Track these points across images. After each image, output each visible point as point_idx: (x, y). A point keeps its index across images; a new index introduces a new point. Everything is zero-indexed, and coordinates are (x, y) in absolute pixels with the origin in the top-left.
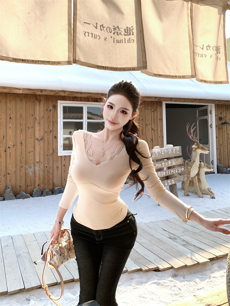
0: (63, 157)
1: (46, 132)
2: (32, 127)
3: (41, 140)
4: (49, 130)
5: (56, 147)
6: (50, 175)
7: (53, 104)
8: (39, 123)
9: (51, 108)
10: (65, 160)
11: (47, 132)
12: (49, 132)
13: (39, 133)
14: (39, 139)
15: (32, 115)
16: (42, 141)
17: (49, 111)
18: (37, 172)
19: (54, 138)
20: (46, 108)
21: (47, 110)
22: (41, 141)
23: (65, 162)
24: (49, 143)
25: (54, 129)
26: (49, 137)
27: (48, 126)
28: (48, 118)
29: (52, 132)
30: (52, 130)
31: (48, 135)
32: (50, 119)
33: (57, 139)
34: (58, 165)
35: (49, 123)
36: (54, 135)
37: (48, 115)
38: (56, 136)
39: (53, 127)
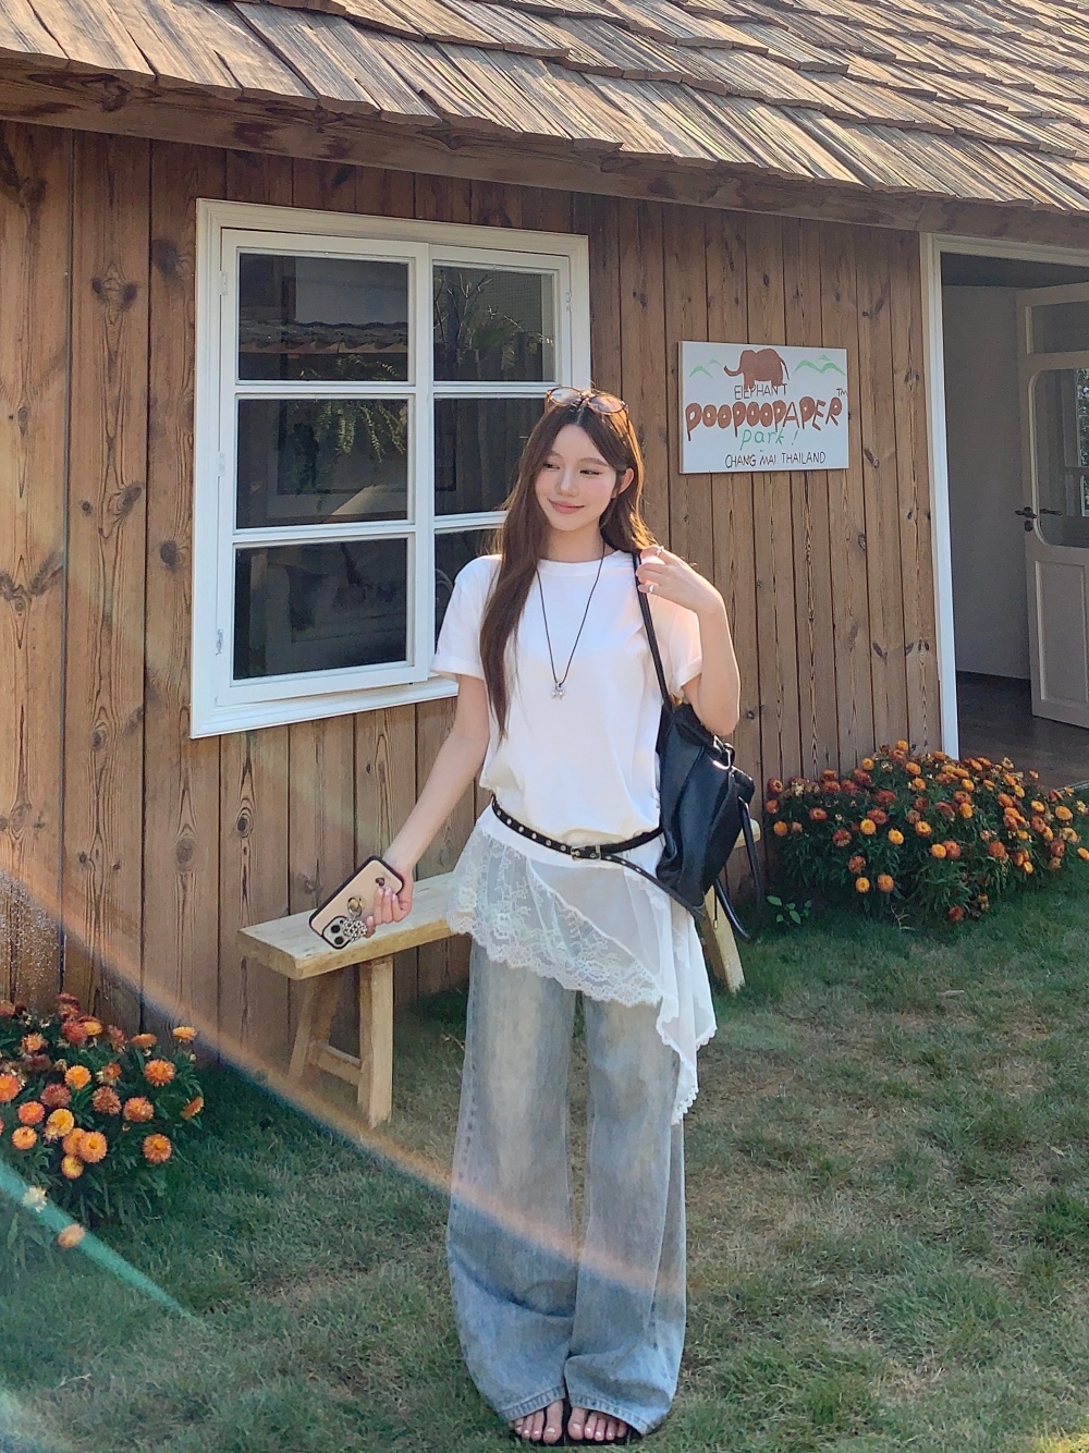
0: (232, 744)
1: (87, 507)
3: (37, 587)
4: (113, 489)
7: (159, 233)
8: (24, 414)
9: (135, 266)
10: (248, 767)
11: (94, 504)
12: (118, 501)
14: (20, 579)
16: (44, 597)
17: (115, 296)
19: (156, 560)
20: (89, 273)
21: (97, 286)
22: (39, 602)
25: (158, 475)
26: (110, 552)
27: (106, 447)
28: (109, 369)
29: (140, 505)
30: (139, 489)
31: (106, 533)
32: (129, 378)
33: (186, 572)
34: (187, 830)
35: (111, 418)
36: (160, 535)
37: (113, 342)
38: (180, 542)
39: (151, 460)
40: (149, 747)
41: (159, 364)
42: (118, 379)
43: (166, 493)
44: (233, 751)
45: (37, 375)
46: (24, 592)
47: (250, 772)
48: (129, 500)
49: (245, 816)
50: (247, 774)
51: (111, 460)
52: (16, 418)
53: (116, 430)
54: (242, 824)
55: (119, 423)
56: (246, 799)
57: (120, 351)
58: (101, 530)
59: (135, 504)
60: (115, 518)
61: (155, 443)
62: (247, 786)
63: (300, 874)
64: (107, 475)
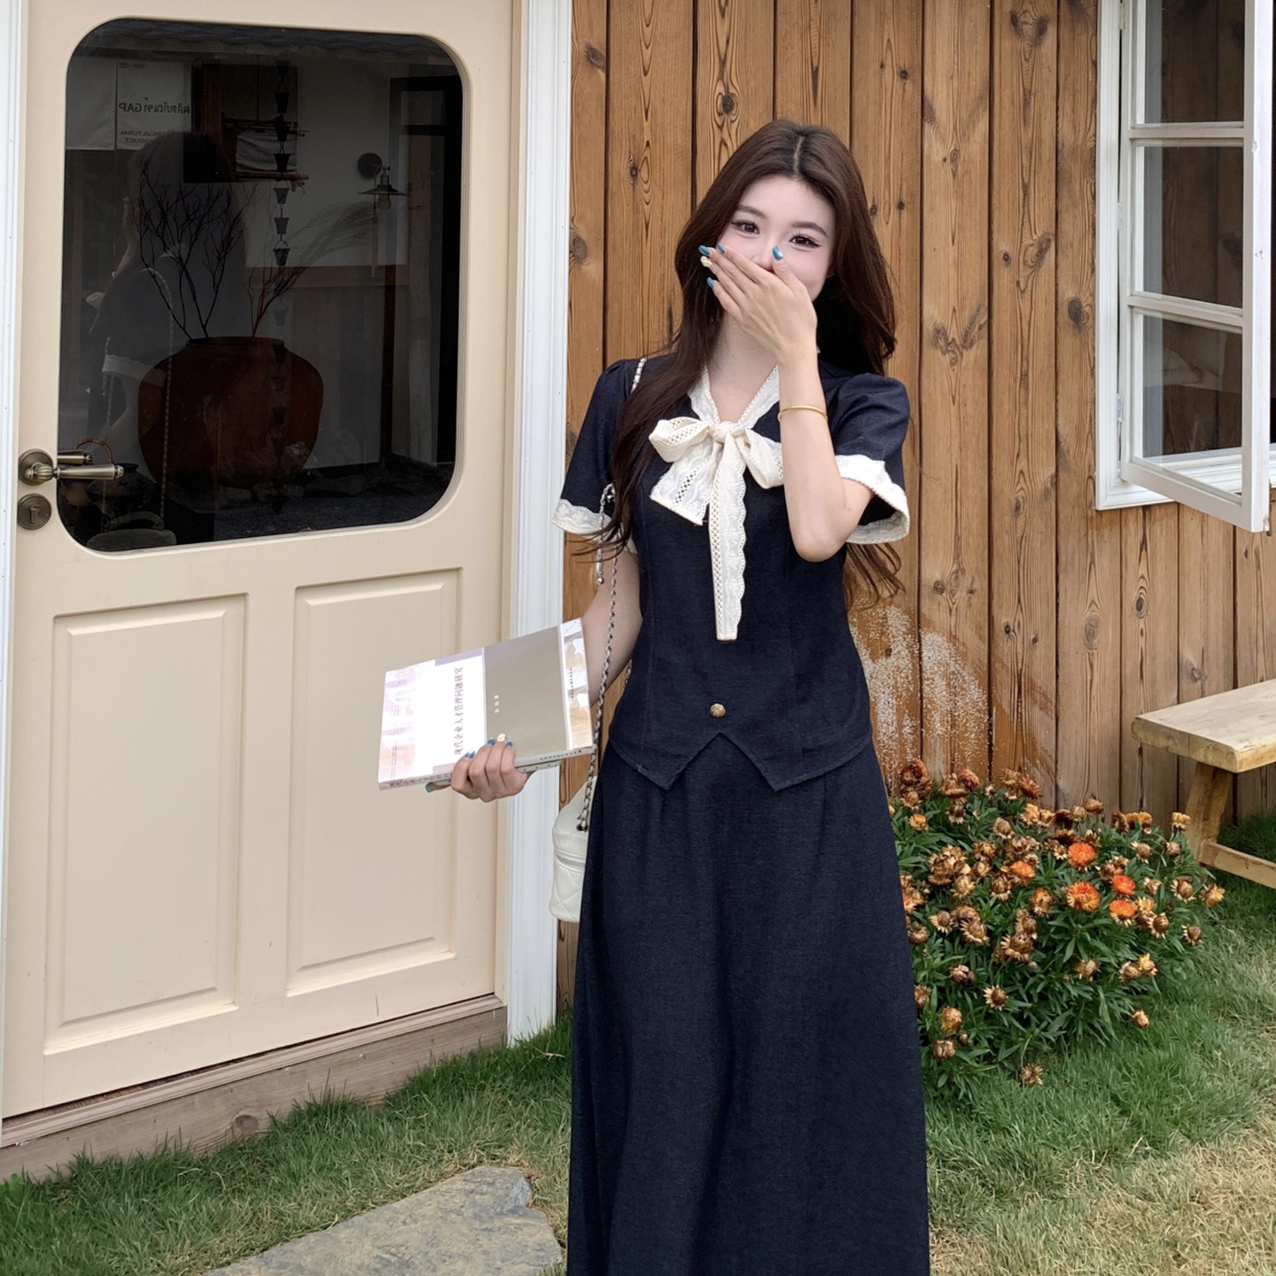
0: (1131, 518)
1: (1007, 258)
2: (901, 206)
3: (968, 342)
4: (1027, 241)
5: (1081, 419)
6: (1037, 713)
8: (955, 157)
10: (1144, 544)
11: (1013, 255)
12: (1033, 251)
13: (952, 272)
14: (954, 333)
15: (904, 75)
17: (1029, 31)
18: (937, 691)
19: (1064, 317)
20: (1007, 8)
21: (1014, 20)
23: (1142, 570)
24: (1024, 376)
25: (1067, 226)
26: (1025, 307)
27: (1021, 194)
28: (1024, 110)
29: (1050, 256)
30: (1049, 240)
31: (1022, 286)
32: (1040, 120)
33: (1090, 332)
34: (1093, 607)
35: (1025, 162)
36: (1068, 293)
37: (1027, 81)
38: (1085, 300)
39: (1059, 210)
40: (1061, 516)
41: (1066, 106)
42: (1031, 121)
43: (1072, 246)
44: (1132, 526)
45: (965, 116)
46: (956, 345)
47: (1146, 550)
48: (1041, 252)
49: (1142, 596)
50: (1144, 552)
51: (1026, 208)
52: (948, 160)
53: (1030, 175)
54: (1139, 605)
55: (1033, 169)
56: (1143, 577)
57: (1033, 91)
58: (1018, 283)
59: (1047, 255)
60: (1030, 271)
61: (1064, 191)
62: (1143, 562)
63: (1188, 661)
64: (1023, 225)
